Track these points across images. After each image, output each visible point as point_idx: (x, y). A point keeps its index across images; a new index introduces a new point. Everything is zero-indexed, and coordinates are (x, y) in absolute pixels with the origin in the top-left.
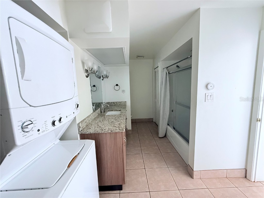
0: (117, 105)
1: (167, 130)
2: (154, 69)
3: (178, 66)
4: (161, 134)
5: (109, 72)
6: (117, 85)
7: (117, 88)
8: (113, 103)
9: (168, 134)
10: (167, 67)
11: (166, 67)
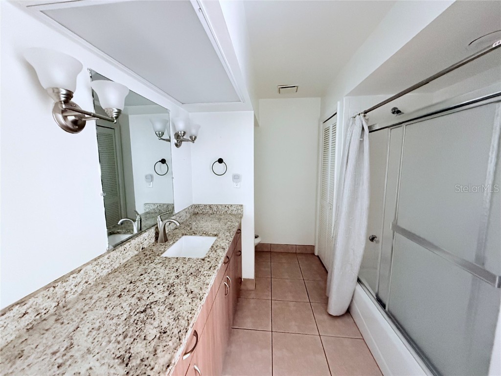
0: (218, 212)
1: (354, 297)
2: (322, 122)
3: (396, 111)
4: (336, 306)
5: (199, 127)
6: (220, 161)
7: (219, 167)
8: (208, 208)
9: (357, 309)
10: (366, 112)
11: (363, 111)
